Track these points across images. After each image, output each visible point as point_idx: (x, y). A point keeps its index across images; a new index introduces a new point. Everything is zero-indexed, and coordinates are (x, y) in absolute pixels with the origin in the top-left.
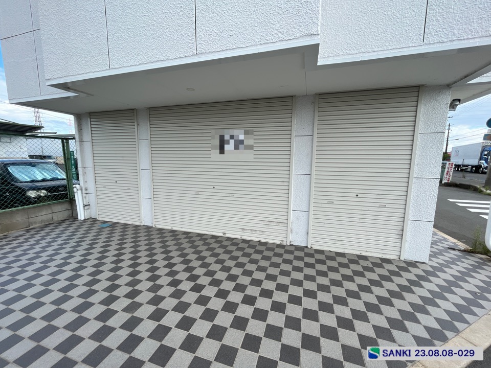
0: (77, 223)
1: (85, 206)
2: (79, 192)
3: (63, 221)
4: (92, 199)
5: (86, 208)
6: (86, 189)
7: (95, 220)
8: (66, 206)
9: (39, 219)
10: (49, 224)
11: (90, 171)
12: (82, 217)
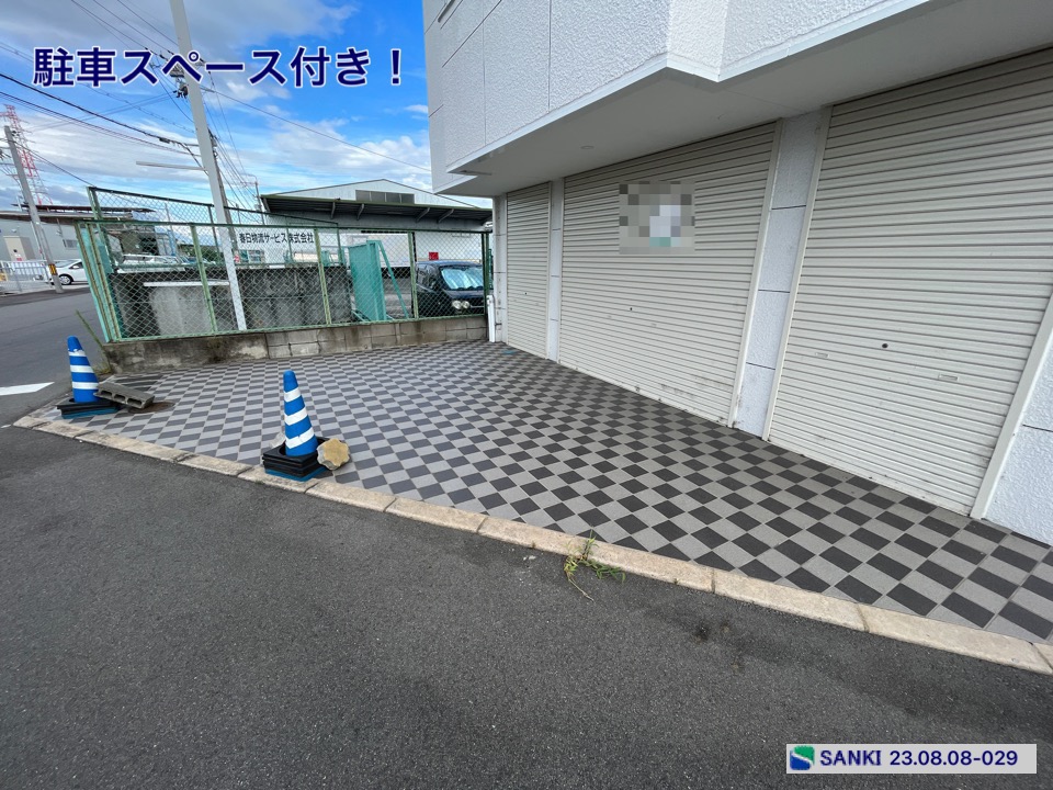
0: (485, 345)
1: (496, 324)
2: (492, 305)
3: (475, 341)
4: (503, 316)
5: (498, 327)
6: (499, 303)
7: (505, 344)
8: (481, 322)
9: (455, 333)
10: (463, 342)
11: (503, 277)
12: (492, 339)
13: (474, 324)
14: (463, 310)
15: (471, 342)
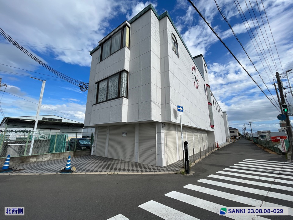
2: (93, 147)
4: (95, 149)
5: (93, 152)
9: (83, 154)
10: (85, 156)
11: (96, 142)
12: (92, 155)
13: (88, 152)
14: (84, 149)
15: (87, 156)
